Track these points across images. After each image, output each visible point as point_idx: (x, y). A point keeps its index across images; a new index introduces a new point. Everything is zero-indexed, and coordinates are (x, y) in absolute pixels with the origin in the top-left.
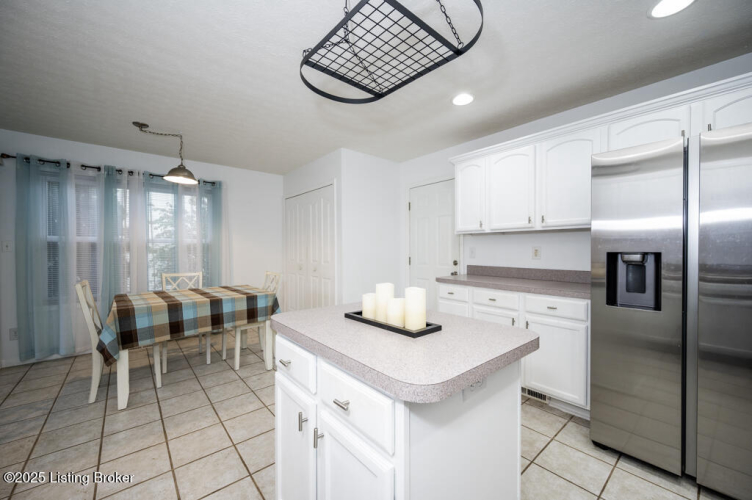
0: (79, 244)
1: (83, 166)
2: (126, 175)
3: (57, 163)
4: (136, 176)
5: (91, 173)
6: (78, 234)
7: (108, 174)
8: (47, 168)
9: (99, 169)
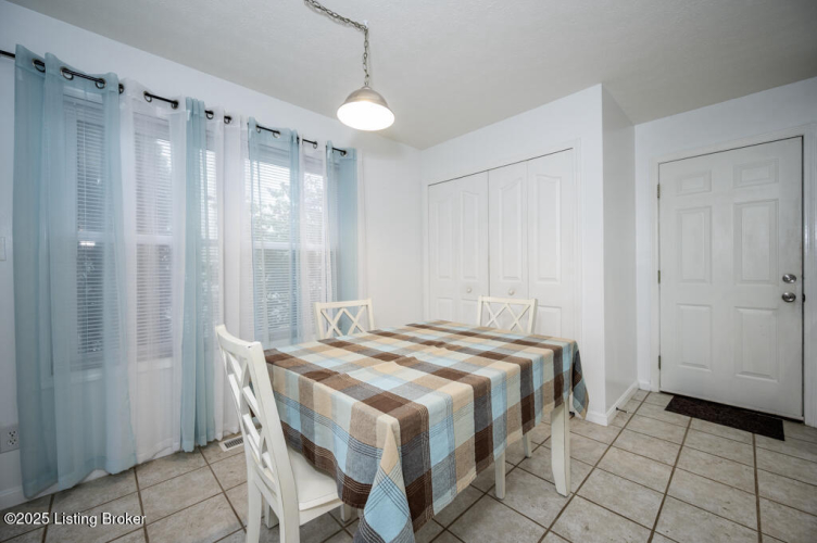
0: (141, 247)
1: (147, 94)
2: (219, 121)
3: (100, 81)
4: (235, 125)
5: (163, 110)
6: (141, 228)
7: (192, 114)
8: (79, 90)
9: (175, 104)
